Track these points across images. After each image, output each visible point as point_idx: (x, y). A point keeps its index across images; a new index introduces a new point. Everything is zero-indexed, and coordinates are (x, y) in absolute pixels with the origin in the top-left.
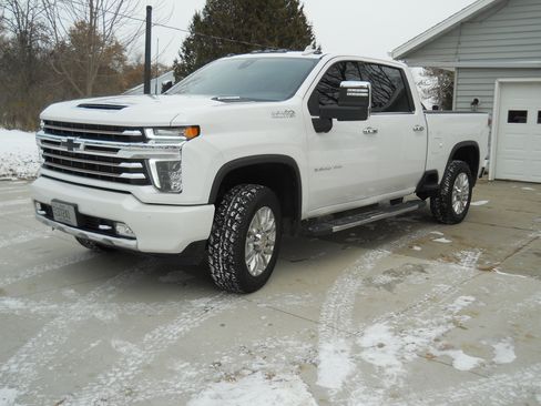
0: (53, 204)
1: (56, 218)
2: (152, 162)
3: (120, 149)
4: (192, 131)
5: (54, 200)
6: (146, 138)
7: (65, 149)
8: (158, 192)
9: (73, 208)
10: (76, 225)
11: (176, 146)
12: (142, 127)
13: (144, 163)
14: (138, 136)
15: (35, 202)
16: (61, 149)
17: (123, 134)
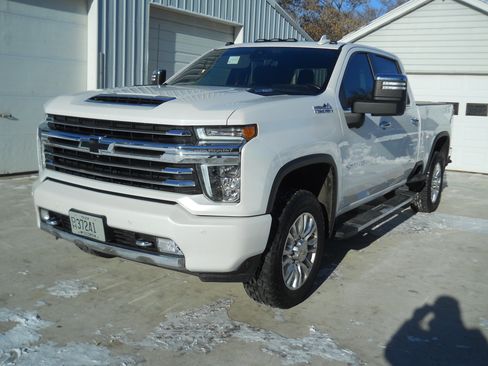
0: (72, 214)
1: (74, 230)
2: (204, 167)
3: (162, 153)
4: (250, 131)
5: (72, 210)
6: (197, 140)
7: (86, 150)
8: (212, 202)
9: (101, 220)
10: (104, 240)
11: (236, 149)
12: (192, 127)
13: (195, 169)
14: (187, 136)
15: (40, 209)
16: (80, 149)
17: (167, 134)
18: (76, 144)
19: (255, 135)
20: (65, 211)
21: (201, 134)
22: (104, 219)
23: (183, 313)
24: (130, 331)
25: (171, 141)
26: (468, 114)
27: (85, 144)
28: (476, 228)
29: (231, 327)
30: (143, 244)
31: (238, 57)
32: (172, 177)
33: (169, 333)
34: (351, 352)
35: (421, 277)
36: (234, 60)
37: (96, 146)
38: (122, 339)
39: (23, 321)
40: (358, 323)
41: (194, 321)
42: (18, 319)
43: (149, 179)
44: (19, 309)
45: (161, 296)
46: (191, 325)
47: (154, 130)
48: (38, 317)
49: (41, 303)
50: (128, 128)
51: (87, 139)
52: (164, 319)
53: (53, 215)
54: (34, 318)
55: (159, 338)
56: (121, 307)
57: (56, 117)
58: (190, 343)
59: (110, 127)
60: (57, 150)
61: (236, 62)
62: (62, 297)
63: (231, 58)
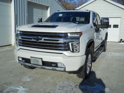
1: (32, 63)
2: (70, 43)
3: (59, 40)
4: (81, 34)
5: (31, 57)
6: (68, 36)
7: (35, 40)
8: (72, 53)
9: (41, 59)
10: (42, 65)
11: (78, 38)
12: (67, 33)
13: (68, 44)
14: (65, 36)
15: (19, 57)
16: (33, 40)
17: (60, 35)
18: (31, 39)
19: (82, 34)
20: (29, 58)
21: (69, 35)
22: (42, 59)
23: (61, 82)
24: (50, 89)
25: (60, 37)
26: (113, 27)
27: (34, 39)
28: (117, 55)
29: (76, 85)
30: (54, 65)
31: (62, 14)
32: (61, 46)
33: (61, 88)
34: (108, 89)
35: (112, 68)
36: (61, 15)
37: (38, 39)
38: (50, 91)
39: (20, 89)
40: (105, 81)
41: (65, 84)
42: (18, 88)
43: (54, 47)
44: (16, 85)
45: (53, 78)
46: (65, 85)
47: (55, 34)
48: (23, 87)
49: (22, 83)
50: (47, 34)
51: (35, 37)
52: (58, 85)
53: (23, 59)
54: (22, 88)
55: (59, 90)
56: (44, 82)
57: (23, 31)
58: (68, 90)
59: (41, 34)
60: (23, 41)
61: (62, 16)
62: (26, 81)
63: (60, 14)
